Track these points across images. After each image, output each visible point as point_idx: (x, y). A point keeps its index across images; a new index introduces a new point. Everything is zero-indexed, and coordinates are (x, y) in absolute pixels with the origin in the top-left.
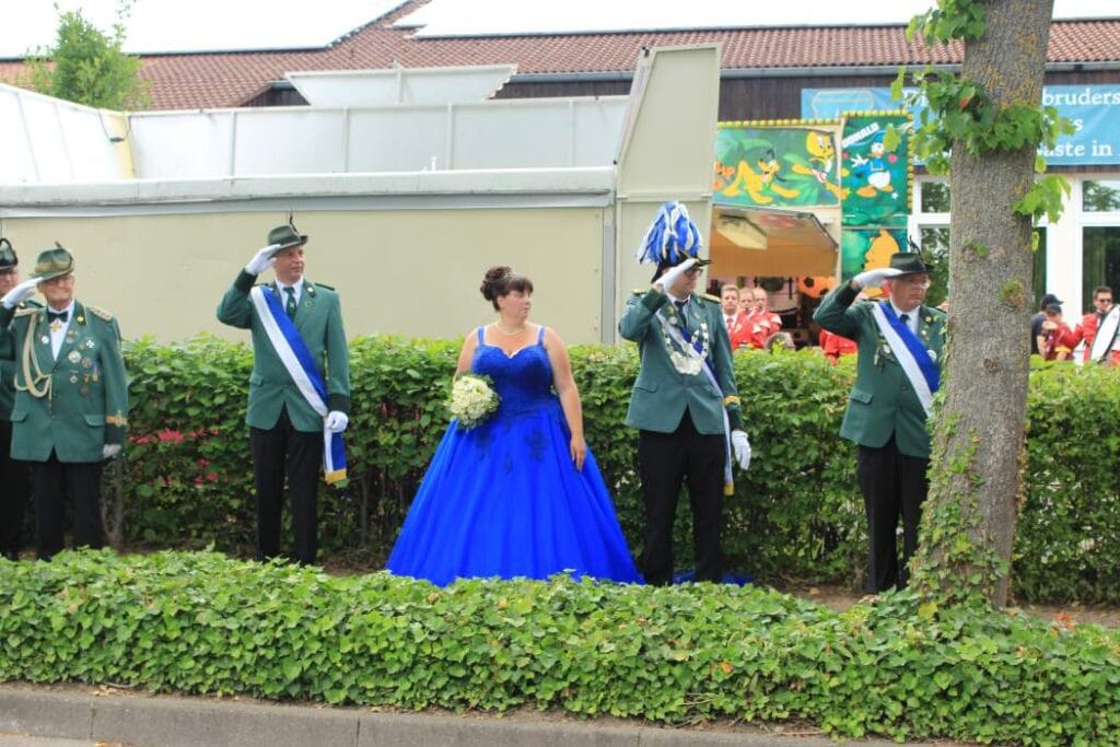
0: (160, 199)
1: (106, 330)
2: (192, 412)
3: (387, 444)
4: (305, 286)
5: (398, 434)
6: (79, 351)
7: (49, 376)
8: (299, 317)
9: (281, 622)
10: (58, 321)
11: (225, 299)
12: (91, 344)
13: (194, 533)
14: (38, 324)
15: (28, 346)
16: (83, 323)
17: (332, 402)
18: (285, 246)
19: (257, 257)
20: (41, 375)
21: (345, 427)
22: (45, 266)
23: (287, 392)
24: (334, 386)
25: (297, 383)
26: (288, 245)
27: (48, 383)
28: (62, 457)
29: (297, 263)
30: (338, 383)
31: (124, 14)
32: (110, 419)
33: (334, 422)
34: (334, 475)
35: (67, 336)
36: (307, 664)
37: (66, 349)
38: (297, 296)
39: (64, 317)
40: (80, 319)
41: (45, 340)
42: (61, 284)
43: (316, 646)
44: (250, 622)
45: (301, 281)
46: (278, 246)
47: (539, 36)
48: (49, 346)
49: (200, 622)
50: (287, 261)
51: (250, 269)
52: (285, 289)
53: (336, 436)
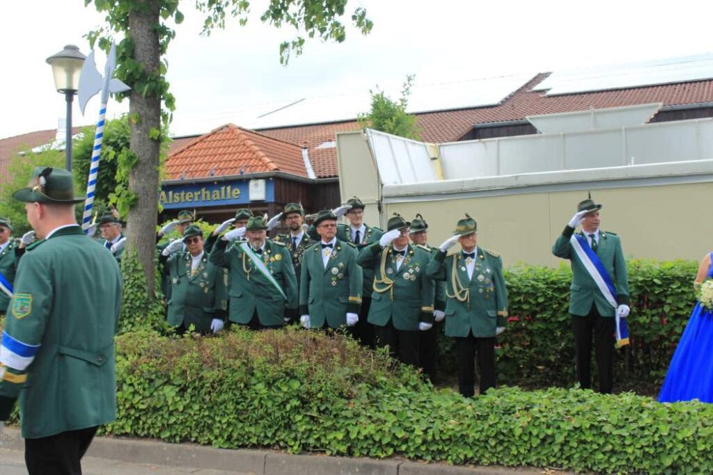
0: (476, 189)
1: (495, 262)
2: (525, 307)
3: (644, 323)
4: (600, 233)
5: (650, 316)
6: (483, 275)
7: (467, 289)
8: (600, 251)
9: (656, 432)
10: (469, 258)
11: (557, 243)
12: (488, 271)
13: (525, 375)
14: (458, 260)
15: (454, 273)
16: (483, 259)
17: (620, 299)
18: (590, 211)
19: (573, 219)
20: (462, 289)
21: (628, 313)
22: (462, 228)
23: (596, 295)
24: (621, 290)
25: (601, 289)
26: (590, 210)
27: (467, 293)
28: (476, 335)
29: (596, 220)
30: (623, 289)
31: (405, 93)
32: (500, 313)
33: (622, 311)
34: (621, 341)
35: (476, 266)
36: (676, 457)
37: (476, 274)
38: (597, 239)
39: (472, 256)
40: (481, 257)
41: (463, 269)
42: (471, 238)
43: (681, 446)
44: (636, 432)
45: (598, 231)
46: (586, 211)
47: (616, 90)
48: (466, 271)
49: (606, 431)
50: (591, 220)
51: (571, 224)
52: (589, 236)
53: (622, 319)
